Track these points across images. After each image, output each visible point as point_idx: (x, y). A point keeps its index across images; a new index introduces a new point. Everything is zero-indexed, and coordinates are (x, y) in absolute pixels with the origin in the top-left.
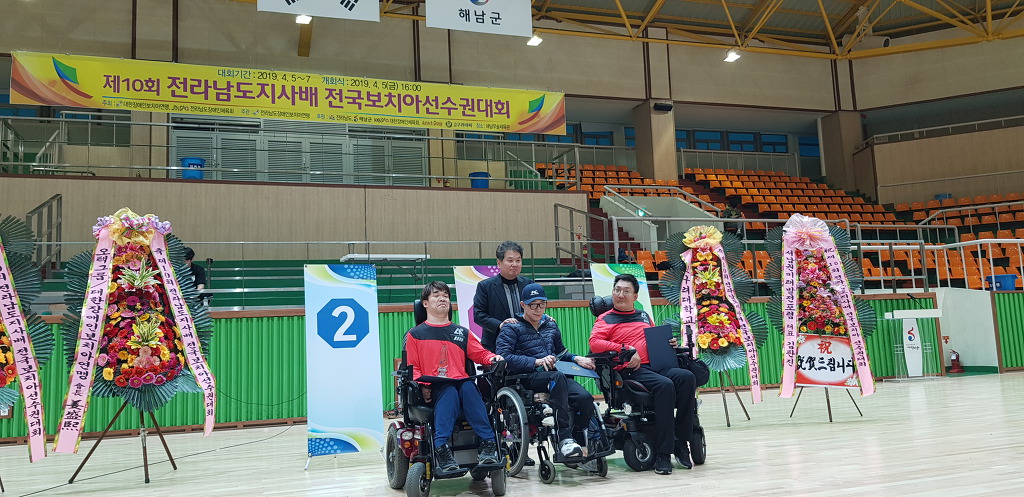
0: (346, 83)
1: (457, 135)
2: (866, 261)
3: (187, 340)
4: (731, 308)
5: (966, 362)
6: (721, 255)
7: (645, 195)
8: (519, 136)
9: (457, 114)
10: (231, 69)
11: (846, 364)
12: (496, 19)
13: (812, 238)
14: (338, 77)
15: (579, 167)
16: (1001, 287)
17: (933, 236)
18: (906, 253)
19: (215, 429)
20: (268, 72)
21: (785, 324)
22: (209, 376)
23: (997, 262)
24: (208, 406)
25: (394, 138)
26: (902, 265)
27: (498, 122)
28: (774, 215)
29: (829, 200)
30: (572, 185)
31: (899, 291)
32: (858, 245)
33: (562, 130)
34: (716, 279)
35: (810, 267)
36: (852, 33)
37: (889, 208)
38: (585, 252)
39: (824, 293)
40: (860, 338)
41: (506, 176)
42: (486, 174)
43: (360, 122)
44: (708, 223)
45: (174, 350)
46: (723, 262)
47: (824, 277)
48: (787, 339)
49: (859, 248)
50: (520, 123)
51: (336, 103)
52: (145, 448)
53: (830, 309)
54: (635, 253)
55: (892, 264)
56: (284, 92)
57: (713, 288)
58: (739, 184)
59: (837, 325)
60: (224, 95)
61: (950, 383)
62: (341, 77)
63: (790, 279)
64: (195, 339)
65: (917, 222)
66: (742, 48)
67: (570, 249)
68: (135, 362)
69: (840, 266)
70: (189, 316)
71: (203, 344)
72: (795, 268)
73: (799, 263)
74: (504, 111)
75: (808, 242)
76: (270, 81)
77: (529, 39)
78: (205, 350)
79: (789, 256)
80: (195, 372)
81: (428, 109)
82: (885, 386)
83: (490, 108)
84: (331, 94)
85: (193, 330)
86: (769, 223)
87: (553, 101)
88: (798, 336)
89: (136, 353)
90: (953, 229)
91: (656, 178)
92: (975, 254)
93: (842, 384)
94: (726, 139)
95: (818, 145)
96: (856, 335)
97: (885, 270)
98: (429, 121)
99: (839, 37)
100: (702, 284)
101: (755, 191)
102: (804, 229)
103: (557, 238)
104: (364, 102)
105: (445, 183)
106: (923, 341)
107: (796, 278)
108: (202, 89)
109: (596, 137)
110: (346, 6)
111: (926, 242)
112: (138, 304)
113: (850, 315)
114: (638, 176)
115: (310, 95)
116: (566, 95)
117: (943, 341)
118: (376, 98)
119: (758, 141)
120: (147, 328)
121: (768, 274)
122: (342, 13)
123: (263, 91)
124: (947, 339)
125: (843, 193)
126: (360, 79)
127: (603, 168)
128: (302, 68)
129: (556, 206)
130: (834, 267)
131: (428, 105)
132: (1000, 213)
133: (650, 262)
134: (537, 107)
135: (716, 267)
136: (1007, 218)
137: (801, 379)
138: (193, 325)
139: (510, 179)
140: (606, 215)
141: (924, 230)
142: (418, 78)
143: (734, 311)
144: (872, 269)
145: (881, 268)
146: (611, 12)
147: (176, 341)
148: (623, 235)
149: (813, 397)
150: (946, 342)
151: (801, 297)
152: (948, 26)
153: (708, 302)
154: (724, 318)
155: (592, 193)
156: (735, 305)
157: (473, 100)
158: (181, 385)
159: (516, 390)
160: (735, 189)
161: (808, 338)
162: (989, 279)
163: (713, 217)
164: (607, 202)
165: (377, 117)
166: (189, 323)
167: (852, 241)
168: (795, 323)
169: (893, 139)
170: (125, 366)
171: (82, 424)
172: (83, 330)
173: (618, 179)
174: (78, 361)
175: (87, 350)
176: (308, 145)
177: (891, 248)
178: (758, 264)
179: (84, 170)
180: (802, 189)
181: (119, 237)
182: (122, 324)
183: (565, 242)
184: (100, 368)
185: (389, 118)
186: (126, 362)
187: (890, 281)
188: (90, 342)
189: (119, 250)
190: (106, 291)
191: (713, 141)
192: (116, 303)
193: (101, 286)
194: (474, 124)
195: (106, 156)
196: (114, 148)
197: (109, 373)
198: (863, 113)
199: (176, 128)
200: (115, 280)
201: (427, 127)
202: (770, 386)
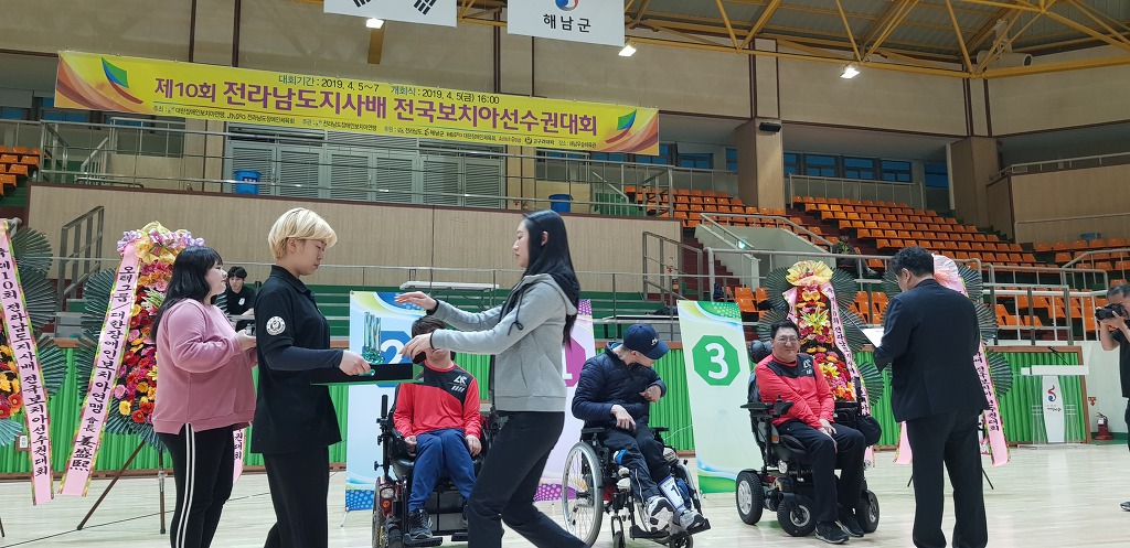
0: (417, 94)
1: (539, 153)
2: (1000, 307)
4: (841, 357)
5: (1115, 427)
6: (831, 295)
7: (747, 224)
8: (607, 155)
9: (538, 130)
10: (293, 75)
12: (584, 27)
14: (409, 86)
15: (672, 191)
17: (1078, 281)
18: (1047, 299)
20: (333, 79)
25: (468, 155)
26: (1043, 314)
27: (584, 140)
29: (959, 237)
30: (664, 211)
31: (1039, 343)
32: (992, 288)
33: (654, 150)
34: (824, 323)
36: (988, 49)
37: (1027, 247)
38: (676, 287)
41: (591, 200)
42: (568, 197)
43: (430, 136)
44: (816, 258)
46: (833, 303)
49: (992, 292)
50: (608, 142)
51: (405, 114)
52: (162, 491)
54: (733, 290)
55: (1031, 311)
56: (349, 102)
57: (820, 333)
58: (855, 216)
60: (284, 103)
61: (1096, 453)
62: (412, 87)
65: (1060, 265)
66: (862, 63)
67: (659, 283)
74: (590, 127)
76: (334, 89)
77: (621, 48)
81: (506, 123)
82: (1020, 453)
83: (575, 123)
84: (400, 105)
87: (646, 118)
91: (760, 206)
94: (840, 165)
95: (946, 174)
97: (1022, 318)
98: (507, 136)
99: (973, 54)
100: (808, 328)
101: (873, 224)
103: (645, 271)
104: (437, 114)
105: (523, 205)
106: (1066, 401)
108: (261, 96)
109: (694, 159)
110: (420, 9)
111: (1071, 287)
114: (740, 204)
115: (378, 105)
116: (660, 112)
117: (1089, 403)
118: (450, 111)
119: (878, 168)
122: (417, 17)
123: (327, 100)
124: (1093, 400)
125: (974, 229)
126: (433, 89)
127: (699, 193)
128: (371, 76)
129: (644, 234)
131: (506, 119)
133: (750, 300)
134: (627, 123)
135: (824, 308)
139: (595, 202)
140: (701, 246)
141: (1068, 274)
142: (497, 89)
143: (844, 361)
144: (1008, 316)
145: (1018, 316)
146: (715, 21)
148: (720, 269)
150: (1093, 404)
152: (1100, 43)
153: (814, 350)
154: (832, 368)
155: (686, 221)
156: (846, 354)
157: (556, 115)
159: (593, 447)
160: (851, 221)
163: (823, 251)
164: (703, 231)
165: (450, 131)
167: (985, 284)
169: (1033, 170)
170: (144, 399)
171: (92, 464)
172: (100, 357)
173: (717, 206)
174: (92, 392)
175: (103, 380)
176: (375, 160)
177: (1029, 293)
178: (874, 306)
179: (131, 181)
180: (928, 224)
181: (147, 254)
182: (144, 352)
183: (654, 274)
184: (116, 402)
185: (463, 132)
186: (145, 394)
187: (1028, 331)
188: (107, 371)
189: (146, 269)
190: (129, 315)
191: (826, 167)
192: (138, 328)
193: (122, 309)
194: (556, 141)
195: (157, 166)
196: (167, 158)
197: (126, 407)
198: (999, 140)
199: (233, 138)
200: (139, 302)
201: (505, 143)
202: (884, 447)
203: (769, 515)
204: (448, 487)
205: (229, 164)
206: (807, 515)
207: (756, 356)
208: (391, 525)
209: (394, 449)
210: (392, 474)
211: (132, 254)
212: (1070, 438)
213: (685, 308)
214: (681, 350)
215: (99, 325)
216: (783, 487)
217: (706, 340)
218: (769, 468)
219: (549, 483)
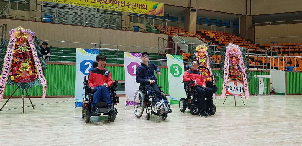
1: (131, 14)
2: (250, 60)
3: (38, 69)
4: (208, 70)
5: (276, 91)
6: (207, 54)
7: (186, 36)
8: (149, 16)
9: (131, 7)
11: (241, 89)
13: (235, 51)
15: (167, 27)
16: (289, 70)
17: (270, 54)
18: (262, 58)
19: (46, 97)
21: (224, 76)
22: (45, 81)
23: (288, 63)
24: (44, 90)
25: (111, 14)
26: (260, 62)
27: (143, 11)
28: (224, 45)
29: (241, 42)
30: (164, 32)
31: (259, 69)
32: (248, 55)
33: (162, 15)
34: (205, 61)
35: (233, 59)
37: (258, 45)
38: (166, 52)
39: (237, 68)
40: (247, 82)
41: (145, 28)
42: (138, 27)
43: (100, 8)
44: (204, 45)
45: (34, 72)
46: (207, 57)
47: (237, 63)
48: (224, 81)
49: (248, 56)
51: (93, 1)
52: (23, 102)
53: (238, 72)
54: (181, 54)
55: (258, 61)
57: (203, 64)
58: (214, 35)
59: (240, 77)
61: (271, 97)
63: (227, 63)
64: (41, 69)
65: (266, 50)
67: (162, 51)
68: (21, 75)
69: (243, 60)
70: (39, 62)
71: (44, 71)
72: (229, 60)
73: (230, 58)
74: (145, 8)
75: (233, 52)
78: (44, 73)
79: (227, 56)
80: (41, 79)
81: (122, 5)
82: (252, 97)
83: (141, 6)
85: (41, 66)
86: (222, 47)
87: (160, 6)
88: (228, 80)
89: (21, 72)
90: (276, 52)
91: (190, 32)
92: (282, 60)
93: (240, 95)
94: (211, 21)
95: (239, 25)
96: (245, 81)
97: (255, 63)
98: (122, 9)
101: (219, 38)
102: (232, 48)
103: (158, 47)
104: (102, 1)
105: (126, 29)
106: (264, 84)
107: (229, 62)
109: (173, 18)
111: (268, 56)
112: (23, 57)
113: (244, 75)
114: (184, 30)
116: (164, 4)
118: (106, 1)
119: (221, 23)
120: (25, 65)
121: (220, 62)
124: (271, 84)
125: (245, 40)
127: (174, 28)
129: (159, 38)
130: (241, 60)
132: (290, 49)
133: (186, 56)
134: (155, 7)
135: (205, 58)
136: (292, 50)
137: (228, 93)
138: (40, 65)
140: (174, 42)
141: (268, 52)
143: (209, 71)
144: (251, 62)
147: (35, 69)
148: (178, 47)
149: (231, 99)
150: (271, 85)
151: (230, 69)
154: (206, 73)
155: (170, 35)
156: (210, 70)
157: (136, 4)
158: (36, 83)
159: (142, 91)
161: (231, 81)
162: (285, 67)
164: (174, 38)
165: (106, 7)
166: (39, 64)
167: (247, 54)
168: (227, 76)
169: (261, 25)
170: (18, 76)
171: (3, 93)
172: (5, 64)
173: (178, 31)
174: (3, 73)
175: (6, 70)
176: (85, 14)
177: (258, 56)
178: (217, 59)
179: (15, 17)
180: (233, 38)
181: (18, 36)
182: (17, 63)
183: (161, 48)
184: (10, 76)
185: (109, 7)
186: (18, 75)
187: (256, 66)
188: (7, 68)
189: (18, 40)
190: (13, 52)
191: (208, 22)
192: (16, 56)
193: (11, 51)
194: (136, 11)
195: (23, 13)
196: (25, 11)
197: (13, 78)
198: (253, 16)
199: (44, 6)
200: (16, 49)
201: (121, 11)
202: (218, 94)
203: (187, 110)
204: (103, 101)
205: (43, 13)
206: (197, 110)
207: (186, 69)
208: (87, 110)
209: (88, 90)
210: (87, 97)
211: (13, 35)
212: (265, 93)
213: (168, 56)
214: (167, 68)
215: (4, 55)
216: (191, 103)
217: (174, 65)
218: (188, 98)
219: (131, 101)
